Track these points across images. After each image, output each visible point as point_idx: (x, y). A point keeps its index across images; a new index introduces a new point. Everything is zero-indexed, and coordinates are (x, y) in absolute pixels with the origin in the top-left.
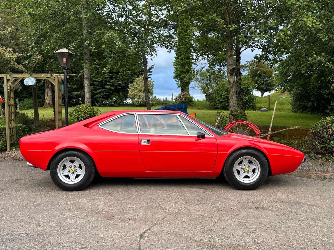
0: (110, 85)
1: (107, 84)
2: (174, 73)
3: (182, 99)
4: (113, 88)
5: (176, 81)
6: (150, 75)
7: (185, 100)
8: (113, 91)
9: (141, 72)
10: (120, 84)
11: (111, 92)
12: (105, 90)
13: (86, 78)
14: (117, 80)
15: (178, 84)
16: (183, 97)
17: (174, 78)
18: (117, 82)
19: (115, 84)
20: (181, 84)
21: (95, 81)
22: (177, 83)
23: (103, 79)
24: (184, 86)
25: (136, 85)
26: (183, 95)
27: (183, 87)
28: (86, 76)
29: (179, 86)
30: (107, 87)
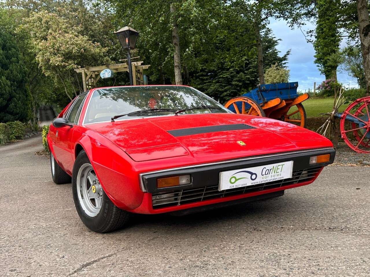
0: (236, 81)
1: (234, 79)
2: (315, 56)
3: (327, 87)
4: (240, 84)
5: (318, 66)
6: (285, 63)
7: (331, 88)
8: (241, 87)
9: (273, 61)
10: (249, 78)
11: (239, 88)
12: (232, 87)
13: (176, 66)
14: (245, 73)
15: (320, 70)
16: (327, 85)
17: (316, 62)
18: (245, 76)
19: (243, 78)
20: (325, 69)
21: (221, 78)
22: (318, 69)
23: (228, 75)
24: (329, 72)
25: (268, 76)
26: (328, 83)
27: (327, 73)
28: (176, 64)
29: (322, 72)
30: (234, 83)
